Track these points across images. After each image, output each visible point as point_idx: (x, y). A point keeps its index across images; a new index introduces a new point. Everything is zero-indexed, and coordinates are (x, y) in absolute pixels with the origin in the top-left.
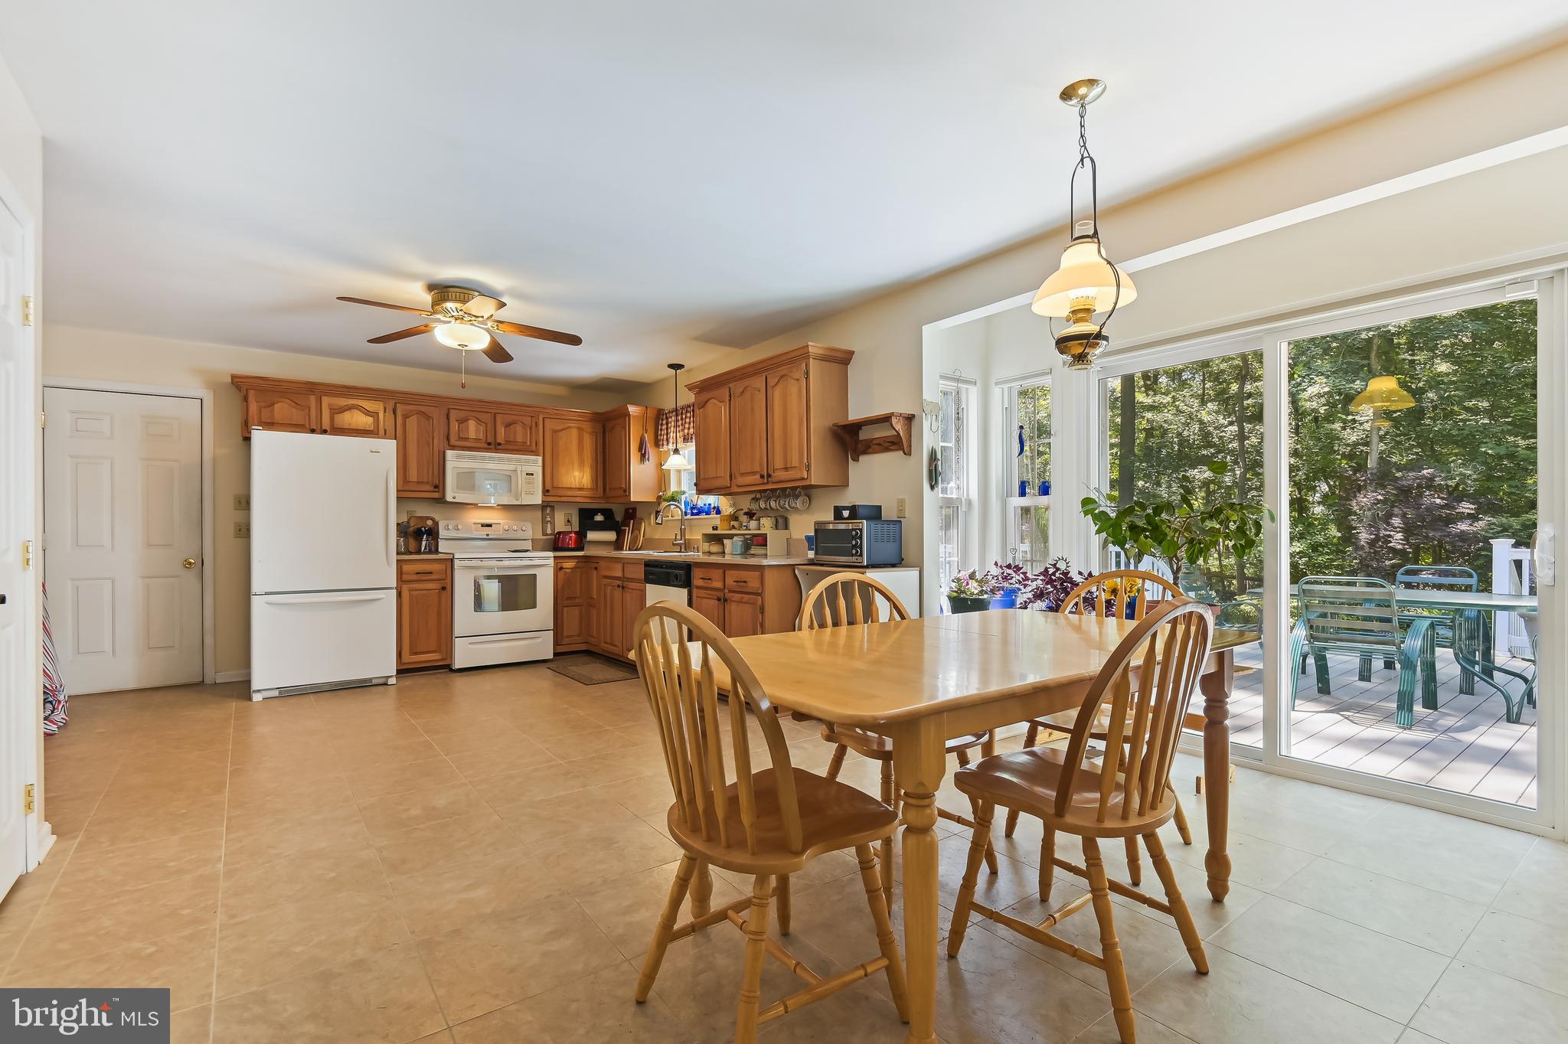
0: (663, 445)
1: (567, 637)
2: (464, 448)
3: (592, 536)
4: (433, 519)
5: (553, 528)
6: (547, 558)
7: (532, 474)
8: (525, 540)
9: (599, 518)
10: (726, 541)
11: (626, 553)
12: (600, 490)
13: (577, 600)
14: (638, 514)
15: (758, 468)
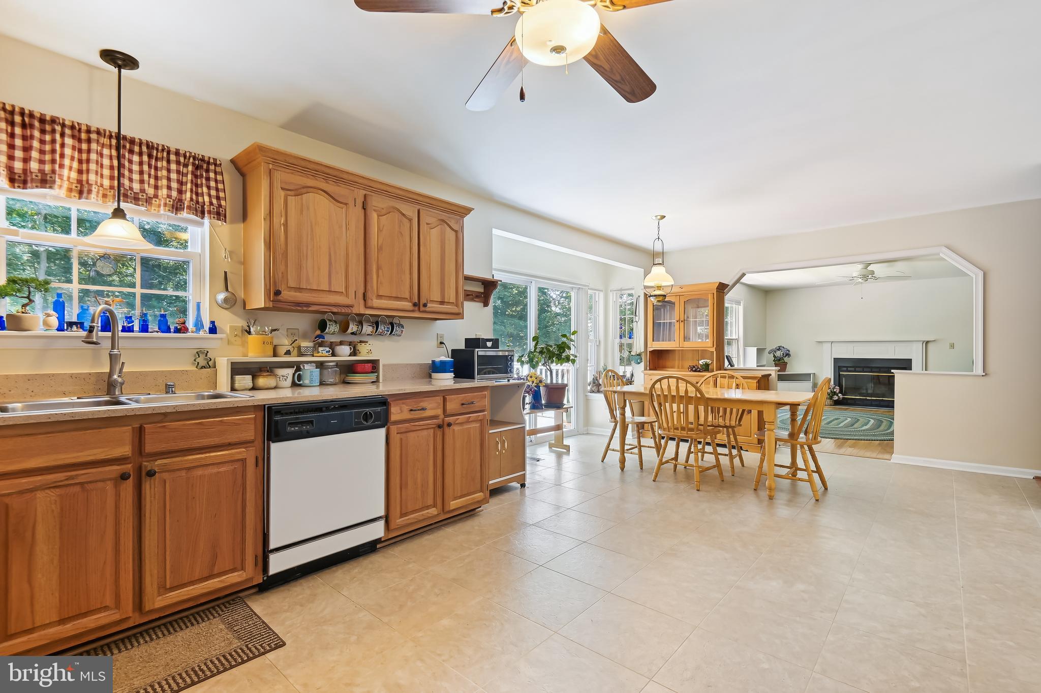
10: (279, 372)
15: (407, 295)
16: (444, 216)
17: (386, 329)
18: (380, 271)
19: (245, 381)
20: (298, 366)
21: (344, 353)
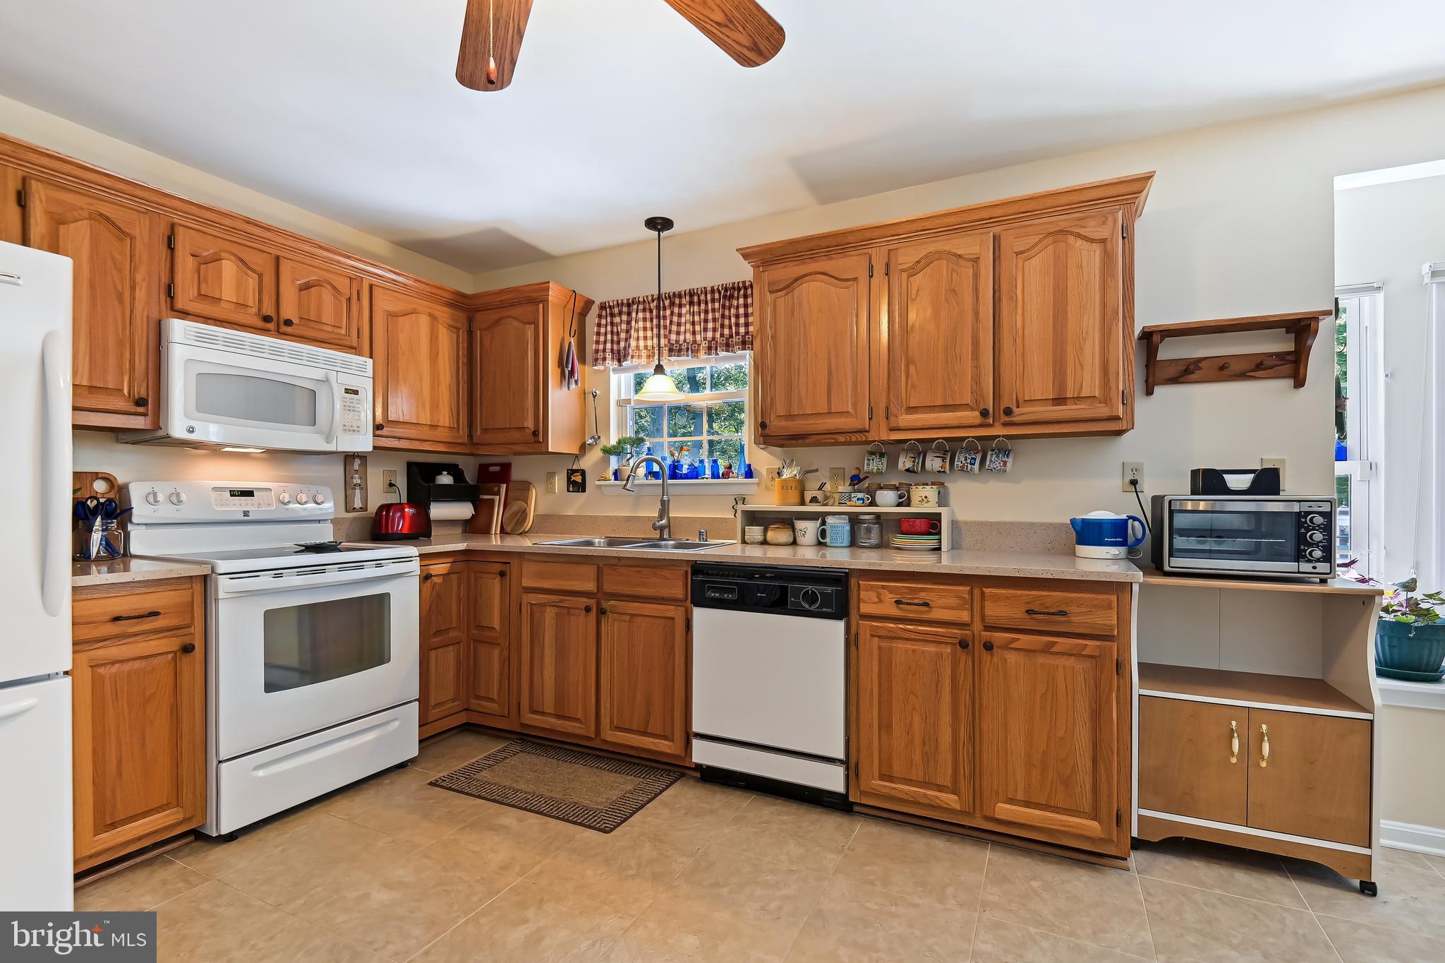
0: (604, 359)
1: (437, 705)
2: (206, 319)
3: (438, 511)
4: (108, 479)
5: (365, 500)
6: (408, 559)
7: (356, 392)
8: (319, 521)
9: (445, 479)
10: (800, 525)
11: (495, 542)
12: (464, 431)
13: (452, 634)
14: (516, 475)
15: (968, 399)
16: (1062, 222)
17: (969, 461)
18: (912, 368)
19: (755, 532)
20: (821, 517)
21: (887, 501)
